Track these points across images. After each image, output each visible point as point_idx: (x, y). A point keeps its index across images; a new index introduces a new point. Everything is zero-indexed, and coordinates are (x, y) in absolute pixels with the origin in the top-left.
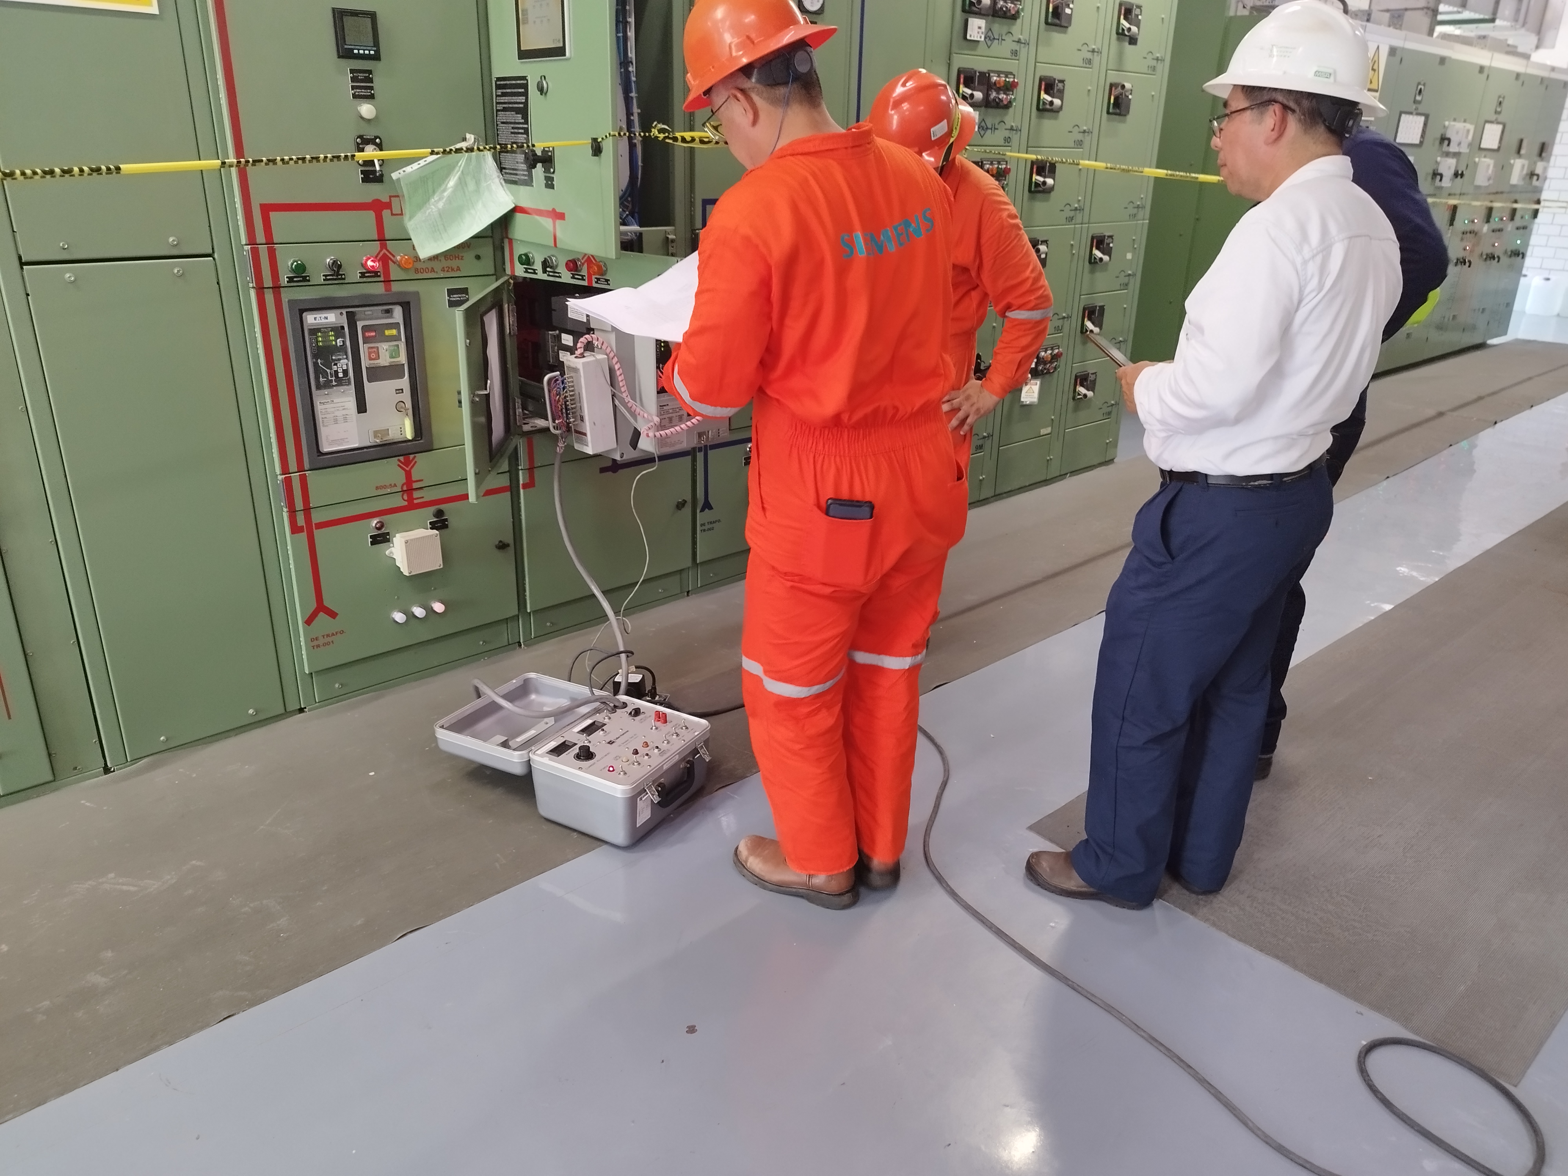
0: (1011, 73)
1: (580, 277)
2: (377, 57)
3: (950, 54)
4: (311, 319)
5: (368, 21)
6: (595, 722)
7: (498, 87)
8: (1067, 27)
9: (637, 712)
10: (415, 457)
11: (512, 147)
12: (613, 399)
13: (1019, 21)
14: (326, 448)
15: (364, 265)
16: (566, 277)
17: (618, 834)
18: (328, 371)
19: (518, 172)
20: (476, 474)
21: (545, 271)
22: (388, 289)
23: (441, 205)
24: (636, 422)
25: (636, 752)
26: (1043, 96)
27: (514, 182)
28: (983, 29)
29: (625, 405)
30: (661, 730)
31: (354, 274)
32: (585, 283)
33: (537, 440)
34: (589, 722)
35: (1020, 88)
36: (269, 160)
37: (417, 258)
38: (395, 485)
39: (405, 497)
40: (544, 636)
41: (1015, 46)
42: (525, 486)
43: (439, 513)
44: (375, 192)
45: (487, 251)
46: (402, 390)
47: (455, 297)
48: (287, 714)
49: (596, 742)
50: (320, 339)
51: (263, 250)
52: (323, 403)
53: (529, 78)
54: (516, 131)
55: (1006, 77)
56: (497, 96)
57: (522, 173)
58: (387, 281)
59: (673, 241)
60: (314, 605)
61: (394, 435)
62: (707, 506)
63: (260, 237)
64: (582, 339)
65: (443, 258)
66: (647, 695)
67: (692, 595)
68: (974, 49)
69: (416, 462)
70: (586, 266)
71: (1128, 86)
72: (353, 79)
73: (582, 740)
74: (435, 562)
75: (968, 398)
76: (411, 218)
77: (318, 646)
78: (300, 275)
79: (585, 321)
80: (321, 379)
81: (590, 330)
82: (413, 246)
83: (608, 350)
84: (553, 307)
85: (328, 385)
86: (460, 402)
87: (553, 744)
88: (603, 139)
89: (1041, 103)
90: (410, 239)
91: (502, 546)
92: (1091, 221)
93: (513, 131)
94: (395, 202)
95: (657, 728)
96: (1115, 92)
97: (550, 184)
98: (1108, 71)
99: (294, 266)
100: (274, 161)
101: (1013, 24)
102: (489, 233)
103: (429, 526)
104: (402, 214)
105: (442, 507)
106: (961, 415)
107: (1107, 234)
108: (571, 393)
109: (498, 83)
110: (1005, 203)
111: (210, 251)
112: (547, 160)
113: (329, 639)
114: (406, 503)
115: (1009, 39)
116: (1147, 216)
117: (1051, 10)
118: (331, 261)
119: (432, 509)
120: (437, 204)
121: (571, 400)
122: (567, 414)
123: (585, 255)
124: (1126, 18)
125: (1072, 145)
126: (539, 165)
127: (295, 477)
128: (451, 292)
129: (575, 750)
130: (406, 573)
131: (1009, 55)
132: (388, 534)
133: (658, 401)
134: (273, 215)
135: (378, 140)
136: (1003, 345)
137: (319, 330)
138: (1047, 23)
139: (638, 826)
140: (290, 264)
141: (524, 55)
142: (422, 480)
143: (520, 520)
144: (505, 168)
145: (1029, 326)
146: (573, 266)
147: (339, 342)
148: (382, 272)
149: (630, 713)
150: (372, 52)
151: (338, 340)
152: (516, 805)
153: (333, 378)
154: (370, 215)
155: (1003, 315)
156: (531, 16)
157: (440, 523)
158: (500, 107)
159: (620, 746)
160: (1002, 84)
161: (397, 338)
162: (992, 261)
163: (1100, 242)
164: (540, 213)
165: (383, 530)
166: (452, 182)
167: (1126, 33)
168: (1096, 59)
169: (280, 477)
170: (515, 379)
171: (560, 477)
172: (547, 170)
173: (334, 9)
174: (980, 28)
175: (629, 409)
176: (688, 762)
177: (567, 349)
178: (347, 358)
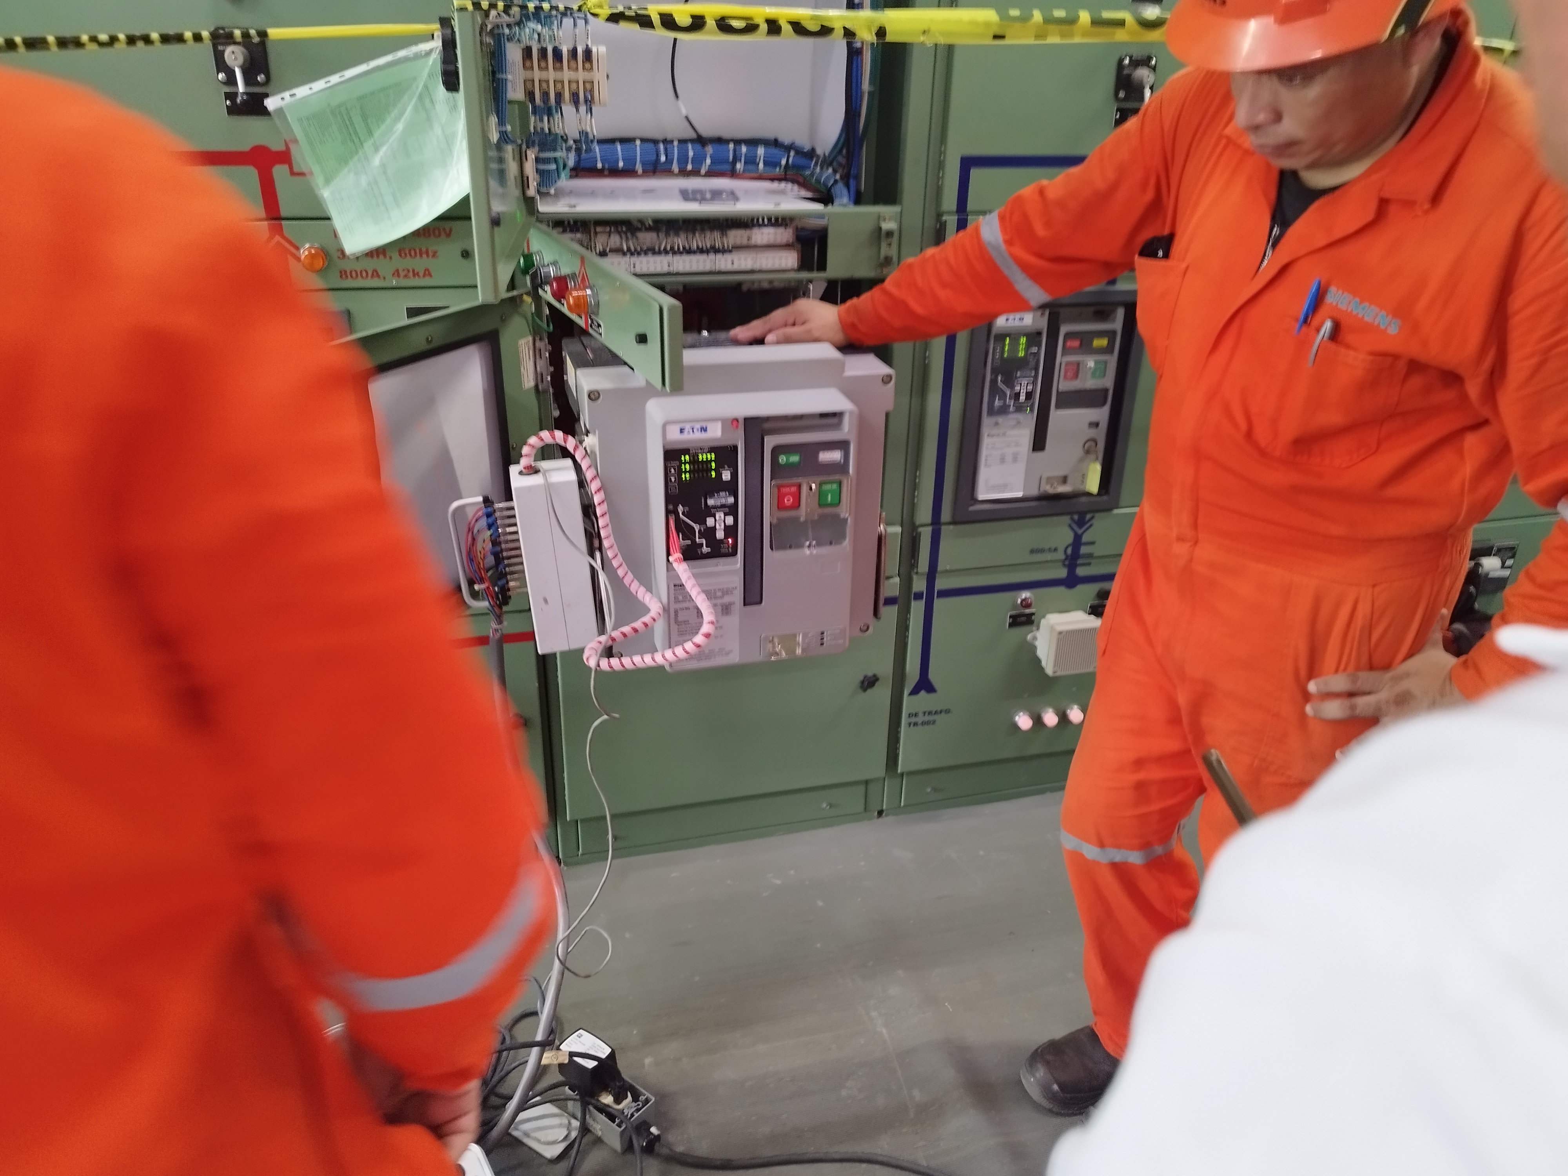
16: (564, 308)
29: (612, 574)
32: (583, 324)
37: (342, 252)
44: (253, 131)
62: (924, 685)
64: (533, 440)
65: (395, 255)
67: (886, 815)
75: (1403, 698)
76: (326, 183)
82: (334, 231)
90: (329, 219)
94: (289, 152)
104: (309, 175)
108: (511, 537)
121: (511, 549)
122: (501, 575)
128: (413, 312)
133: (669, 576)
146: (558, 288)
154: (251, 174)
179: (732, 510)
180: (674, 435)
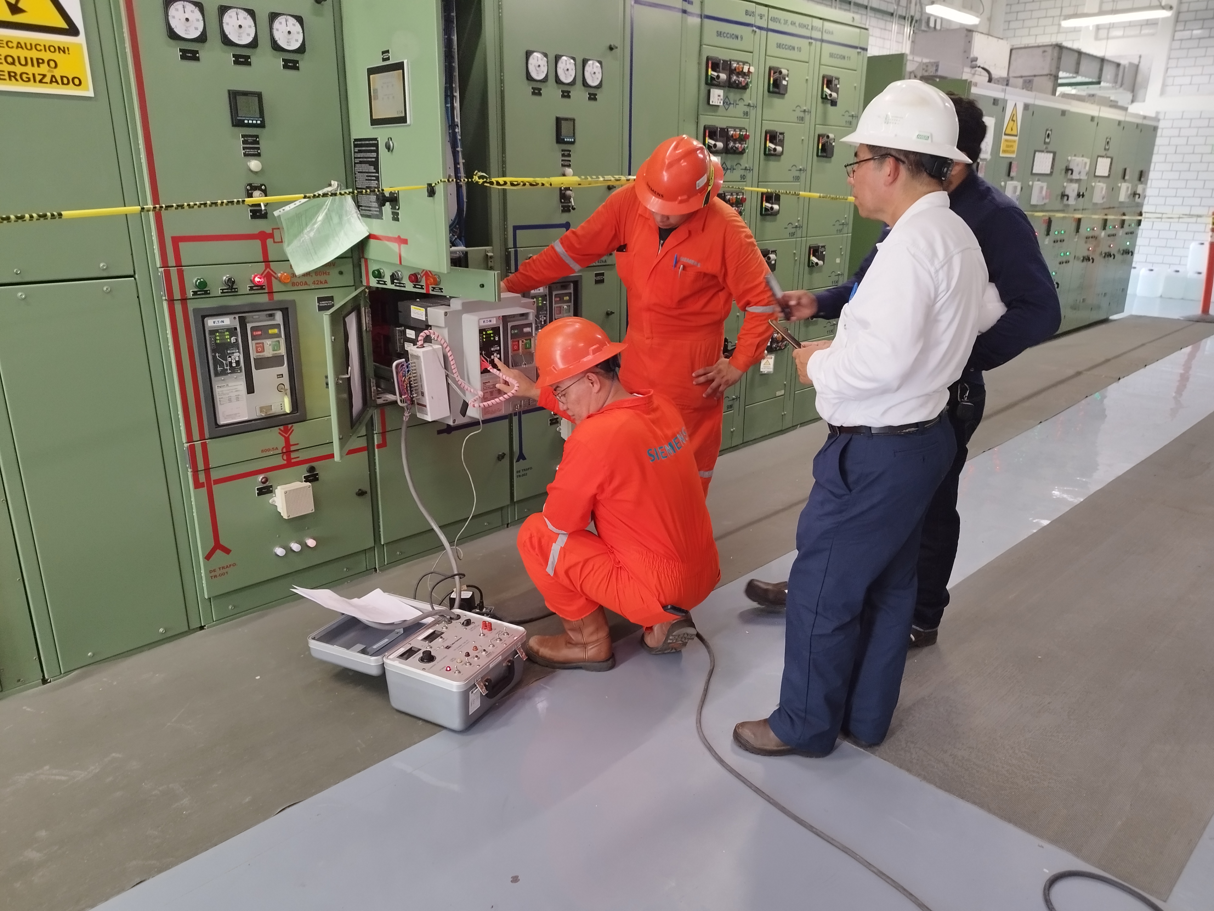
0: (744, 128)
1: (420, 287)
2: (262, 126)
3: (698, 115)
4: (211, 323)
5: (256, 99)
6: (435, 631)
7: (355, 146)
8: (784, 94)
9: (468, 622)
10: (292, 426)
11: (366, 191)
12: (446, 378)
13: (748, 91)
14: (222, 421)
15: (253, 281)
16: (409, 287)
17: (455, 721)
18: (224, 362)
19: (371, 209)
20: (340, 439)
21: (392, 283)
22: (271, 298)
23: (312, 234)
24: (465, 396)
25: (468, 655)
26: (769, 144)
27: (369, 216)
28: (722, 97)
29: (456, 382)
30: (487, 636)
31: (244, 288)
32: (424, 291)
33: (388, 410)
34: (430, 631)
35: (751, 139)
36: (178, 206)
37: (294, 275)
38: (277, 449)
39: (285, 457)
40: (394, 563)
41: (746, 109)
42: (379, 446)
43: (312, 469)
44: (261, 225)
45: (348, 268)
46: (282, 375)
47: (324, 304)
48: (190, 631)
49: (436, 647)
50: (218, 338)
51: (174, 271)
52: (220, 387)
53: (379, 139)
54: (370, 178)
55: (740, 131)
56: (355, 152)
57: (374, 209)
58: (271, 293)
59: (491, 257)
60: (212, 544)
61: (276, 410)
62: (522, 457)
63: (171, 261)
64: (422, 334)
65: (314, 275)
66: (476, 608)
67: (510, 526)
68: (716, 111)
69: (293, 430)
70: (424, 279)
71: (831, 136)
72: (244, 142)
73: (425, 647)
74: (307, 507)
75: (719, 372)
76: (288, 245)
77: (215, 576)
78: (202, 289)
79: (424, 319)
80: (219, 369)
81: (428, 327)
82: (291, 265)
83: (443, 342)
84: (400, 309)
85: (224, 373)
86: (327, 384)
87: (402, 650)
88: (436, 184)
89: (767, 149)
90: (289, 261)
91: (361, 493)
92: (808, 236)
93: (367, 178)
94: (276, 234)
95: (484, 635)
96: (822, 141)
97: (396, 217)
98: (817, 126)
99: (197, 283)
100: (182, 206)
101: (745, 93)
102: (350, 255)
103: (304, 480)
104: (282, 242)
105: (313, 464)
106: (714, 384)
107: (821, 245)
108: (414, 375)
109: (356, 143)
110: (743, 227)
111: (132, 273)
112: (394, 199)
113: (224, 571)
114: (285, 462)
115: (741, 104)
116: (850, 230)
117: (772, 82)
118: (227, 279)
119: (306, 466)
120: (309, 233)
121: (414, 380)
122: (411, 391)
123: (424, 270)
124: (828, 87)
125: (792, 180)
126: (388, 204)
127: (198, 445)
128: (320, 300)
129: (420, 654)
130: (285, 517)
131: (742, 115)
132: (271, 486)
133: (482, 380)
134: (182, 245)
135: (263, 187)
136: (744, 332)
137: (217, 331)
138: (769, 91)
139: (470, 714)
140: (194, 281)
141: (375, 122)
142: (298, 444)
143: (375, 473)
144: (361, 206)
145: (764, 317)
146: (414, 278)
147: (233, 340)
148: (266, 286)
149: (463, 623)
150: (259, 122)
151: (232, 339)
152: (373, 700)
153: (228, 368)
154: (258, 243)
155: (744, 309)
156: (380, 94)
157: (312, 477)
158: (357, 161)
159: (455, 650)
160: (738, 137)
161: (278, 336)
162: (735, 270)
163: (815, 251)
164: (389, 239)
165: (267, 484)
166: (320, 217)
167: (828, 97)
168: (807, 117)
169: (186, 445)
170: (370, 365)
171: (405, 440)
172: (393, 208)
173: (229, 91)
174: (719, 96)
175: (459, 386)
176: (509, 661)
177: (410, 341)
178: (239, 352)
179: (499, 352)
180: (482, 324)
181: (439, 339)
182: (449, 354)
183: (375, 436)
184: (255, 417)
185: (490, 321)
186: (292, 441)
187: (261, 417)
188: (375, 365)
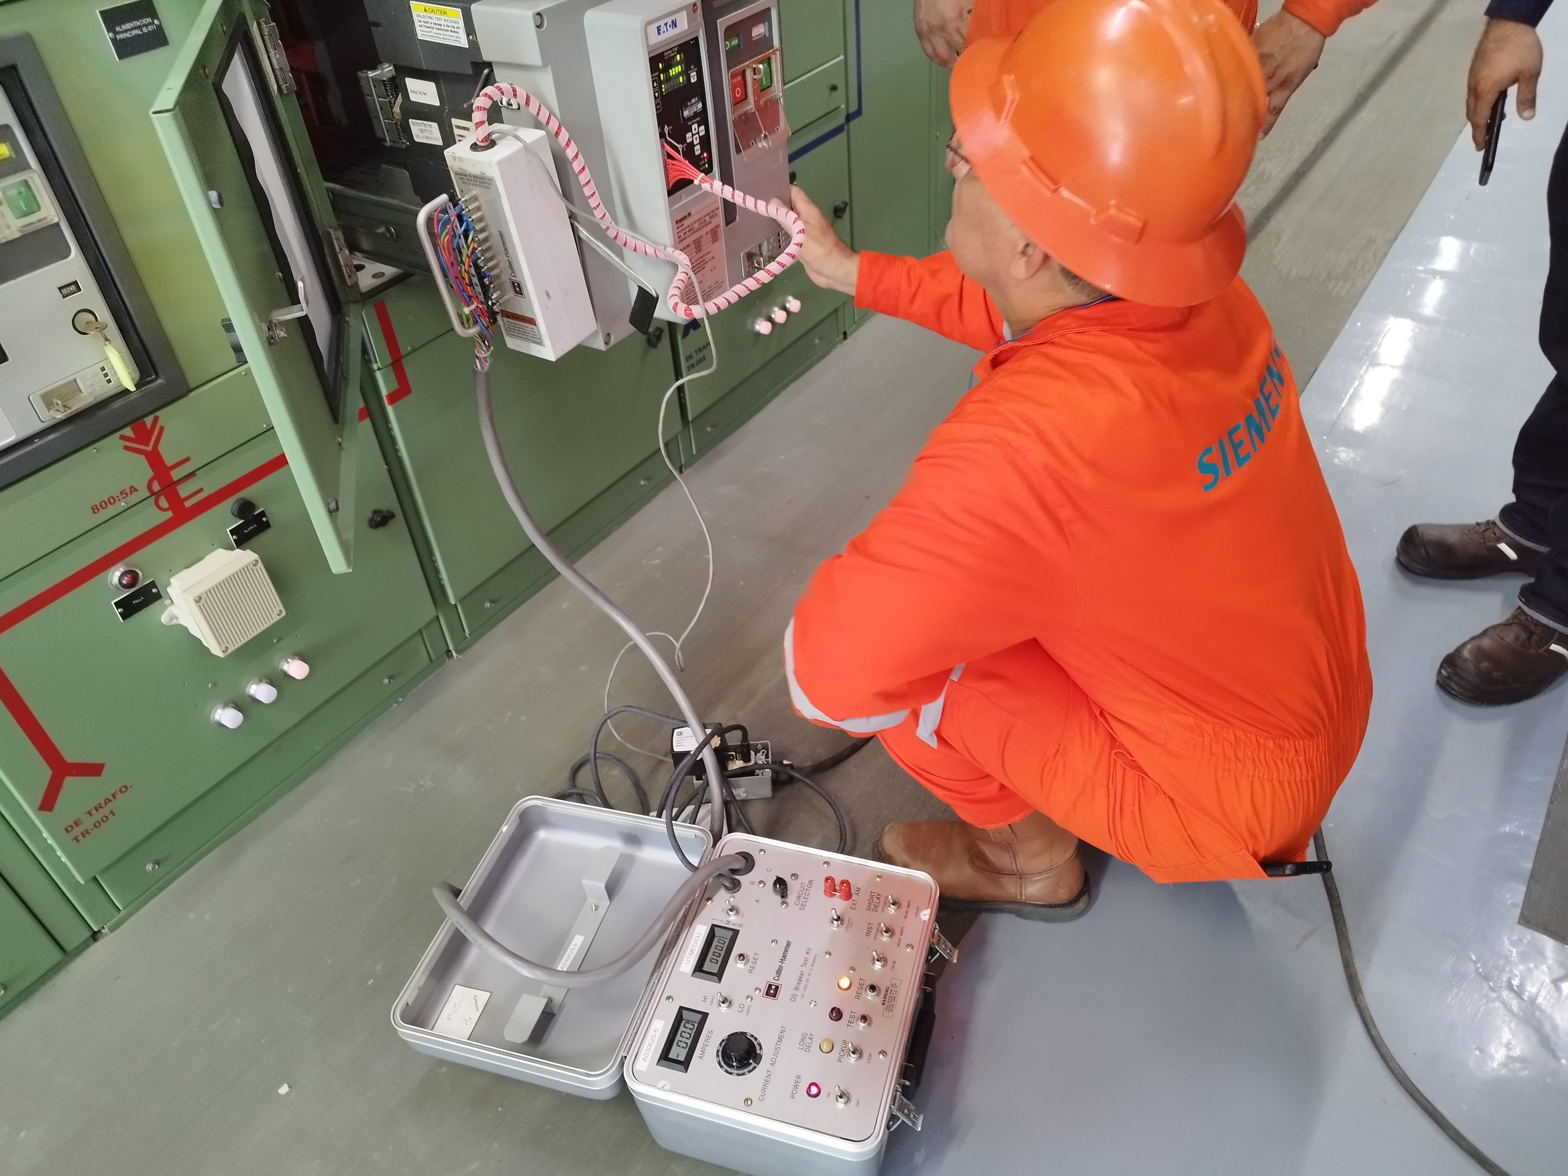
10: (156, 419)
12: (572, 225)
24: (635, 269)
25: (836, 1013)
29: (600, 233)
30: (850, 922)
33: (396, 300)
34: (699, 933)
38: (133, 489)
39: (164, 503)
40: (485, 626)
42: (394, 398)
43: (245, 509)
46: (74, 284)
47: (128, 30)
48: (66, 957)
49: (740, 999)
60: (47, 774)
61: (92, 391)
67: (686, 469)
69: (162, 428)
73: (712, 1000)
74: (267, 610)
77: (86, 833)
79: (466, 45)
81: (484, 68)
83: (543, 116)
87: (660, 1029)
91: (380, 520)
95: (841, 921)
103: (231, 542)
105: (247, 493)
113: (104, 812)
114: (169, 514)
119: (228, 505)
121: (487, 252)
128: (111, 18)
129: (714, 1037)
130: (218, 650)
132: (153, 584)
133: (670, 212)
142: (187, 459)
143: (400, 460)
149: (772, 885)
157: (252, 527)
159: (795, 998)
161: (14, 162)
165: (142, 582)
176: (925, 982)
177: (423, 112)
179: (702, 117)
180: (655, 39)
181: (533, 109)
182: (570, 152)
183: (378, 375)
184: (39, 426)
185: (674, 24)
186: (169, 453)
187: (53, 422)
188: (333, 193)
